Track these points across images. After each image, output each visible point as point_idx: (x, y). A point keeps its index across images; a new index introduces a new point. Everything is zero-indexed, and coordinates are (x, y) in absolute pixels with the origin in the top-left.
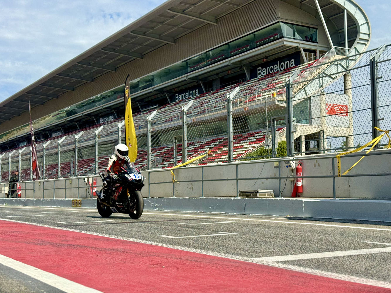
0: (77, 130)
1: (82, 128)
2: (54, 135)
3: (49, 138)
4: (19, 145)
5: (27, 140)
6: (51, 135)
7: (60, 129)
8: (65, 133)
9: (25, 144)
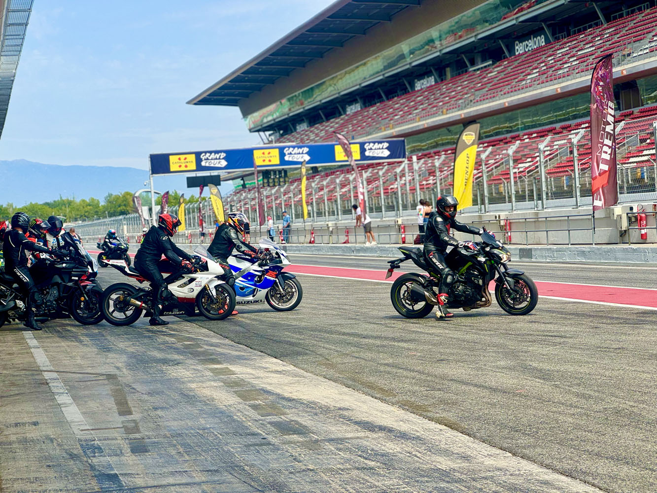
0: (597, 24)
1: (615, 18)
2: (520, 48)
3: (505, 57)
4: (412, 86)
5: (436, 70)
6: (511, 50)
7: (543, 28)
8: (557, 39)
9: (431, 81)
